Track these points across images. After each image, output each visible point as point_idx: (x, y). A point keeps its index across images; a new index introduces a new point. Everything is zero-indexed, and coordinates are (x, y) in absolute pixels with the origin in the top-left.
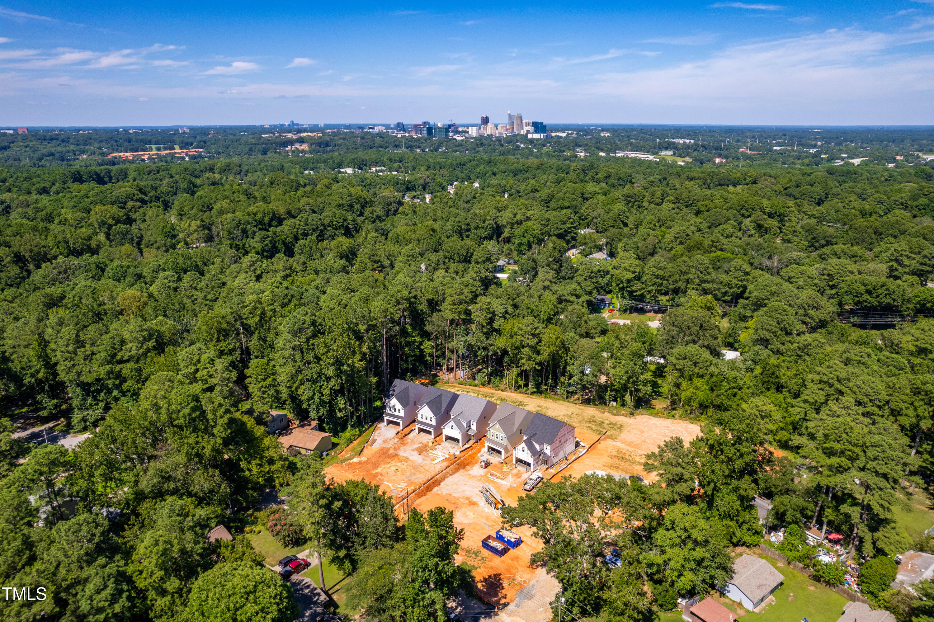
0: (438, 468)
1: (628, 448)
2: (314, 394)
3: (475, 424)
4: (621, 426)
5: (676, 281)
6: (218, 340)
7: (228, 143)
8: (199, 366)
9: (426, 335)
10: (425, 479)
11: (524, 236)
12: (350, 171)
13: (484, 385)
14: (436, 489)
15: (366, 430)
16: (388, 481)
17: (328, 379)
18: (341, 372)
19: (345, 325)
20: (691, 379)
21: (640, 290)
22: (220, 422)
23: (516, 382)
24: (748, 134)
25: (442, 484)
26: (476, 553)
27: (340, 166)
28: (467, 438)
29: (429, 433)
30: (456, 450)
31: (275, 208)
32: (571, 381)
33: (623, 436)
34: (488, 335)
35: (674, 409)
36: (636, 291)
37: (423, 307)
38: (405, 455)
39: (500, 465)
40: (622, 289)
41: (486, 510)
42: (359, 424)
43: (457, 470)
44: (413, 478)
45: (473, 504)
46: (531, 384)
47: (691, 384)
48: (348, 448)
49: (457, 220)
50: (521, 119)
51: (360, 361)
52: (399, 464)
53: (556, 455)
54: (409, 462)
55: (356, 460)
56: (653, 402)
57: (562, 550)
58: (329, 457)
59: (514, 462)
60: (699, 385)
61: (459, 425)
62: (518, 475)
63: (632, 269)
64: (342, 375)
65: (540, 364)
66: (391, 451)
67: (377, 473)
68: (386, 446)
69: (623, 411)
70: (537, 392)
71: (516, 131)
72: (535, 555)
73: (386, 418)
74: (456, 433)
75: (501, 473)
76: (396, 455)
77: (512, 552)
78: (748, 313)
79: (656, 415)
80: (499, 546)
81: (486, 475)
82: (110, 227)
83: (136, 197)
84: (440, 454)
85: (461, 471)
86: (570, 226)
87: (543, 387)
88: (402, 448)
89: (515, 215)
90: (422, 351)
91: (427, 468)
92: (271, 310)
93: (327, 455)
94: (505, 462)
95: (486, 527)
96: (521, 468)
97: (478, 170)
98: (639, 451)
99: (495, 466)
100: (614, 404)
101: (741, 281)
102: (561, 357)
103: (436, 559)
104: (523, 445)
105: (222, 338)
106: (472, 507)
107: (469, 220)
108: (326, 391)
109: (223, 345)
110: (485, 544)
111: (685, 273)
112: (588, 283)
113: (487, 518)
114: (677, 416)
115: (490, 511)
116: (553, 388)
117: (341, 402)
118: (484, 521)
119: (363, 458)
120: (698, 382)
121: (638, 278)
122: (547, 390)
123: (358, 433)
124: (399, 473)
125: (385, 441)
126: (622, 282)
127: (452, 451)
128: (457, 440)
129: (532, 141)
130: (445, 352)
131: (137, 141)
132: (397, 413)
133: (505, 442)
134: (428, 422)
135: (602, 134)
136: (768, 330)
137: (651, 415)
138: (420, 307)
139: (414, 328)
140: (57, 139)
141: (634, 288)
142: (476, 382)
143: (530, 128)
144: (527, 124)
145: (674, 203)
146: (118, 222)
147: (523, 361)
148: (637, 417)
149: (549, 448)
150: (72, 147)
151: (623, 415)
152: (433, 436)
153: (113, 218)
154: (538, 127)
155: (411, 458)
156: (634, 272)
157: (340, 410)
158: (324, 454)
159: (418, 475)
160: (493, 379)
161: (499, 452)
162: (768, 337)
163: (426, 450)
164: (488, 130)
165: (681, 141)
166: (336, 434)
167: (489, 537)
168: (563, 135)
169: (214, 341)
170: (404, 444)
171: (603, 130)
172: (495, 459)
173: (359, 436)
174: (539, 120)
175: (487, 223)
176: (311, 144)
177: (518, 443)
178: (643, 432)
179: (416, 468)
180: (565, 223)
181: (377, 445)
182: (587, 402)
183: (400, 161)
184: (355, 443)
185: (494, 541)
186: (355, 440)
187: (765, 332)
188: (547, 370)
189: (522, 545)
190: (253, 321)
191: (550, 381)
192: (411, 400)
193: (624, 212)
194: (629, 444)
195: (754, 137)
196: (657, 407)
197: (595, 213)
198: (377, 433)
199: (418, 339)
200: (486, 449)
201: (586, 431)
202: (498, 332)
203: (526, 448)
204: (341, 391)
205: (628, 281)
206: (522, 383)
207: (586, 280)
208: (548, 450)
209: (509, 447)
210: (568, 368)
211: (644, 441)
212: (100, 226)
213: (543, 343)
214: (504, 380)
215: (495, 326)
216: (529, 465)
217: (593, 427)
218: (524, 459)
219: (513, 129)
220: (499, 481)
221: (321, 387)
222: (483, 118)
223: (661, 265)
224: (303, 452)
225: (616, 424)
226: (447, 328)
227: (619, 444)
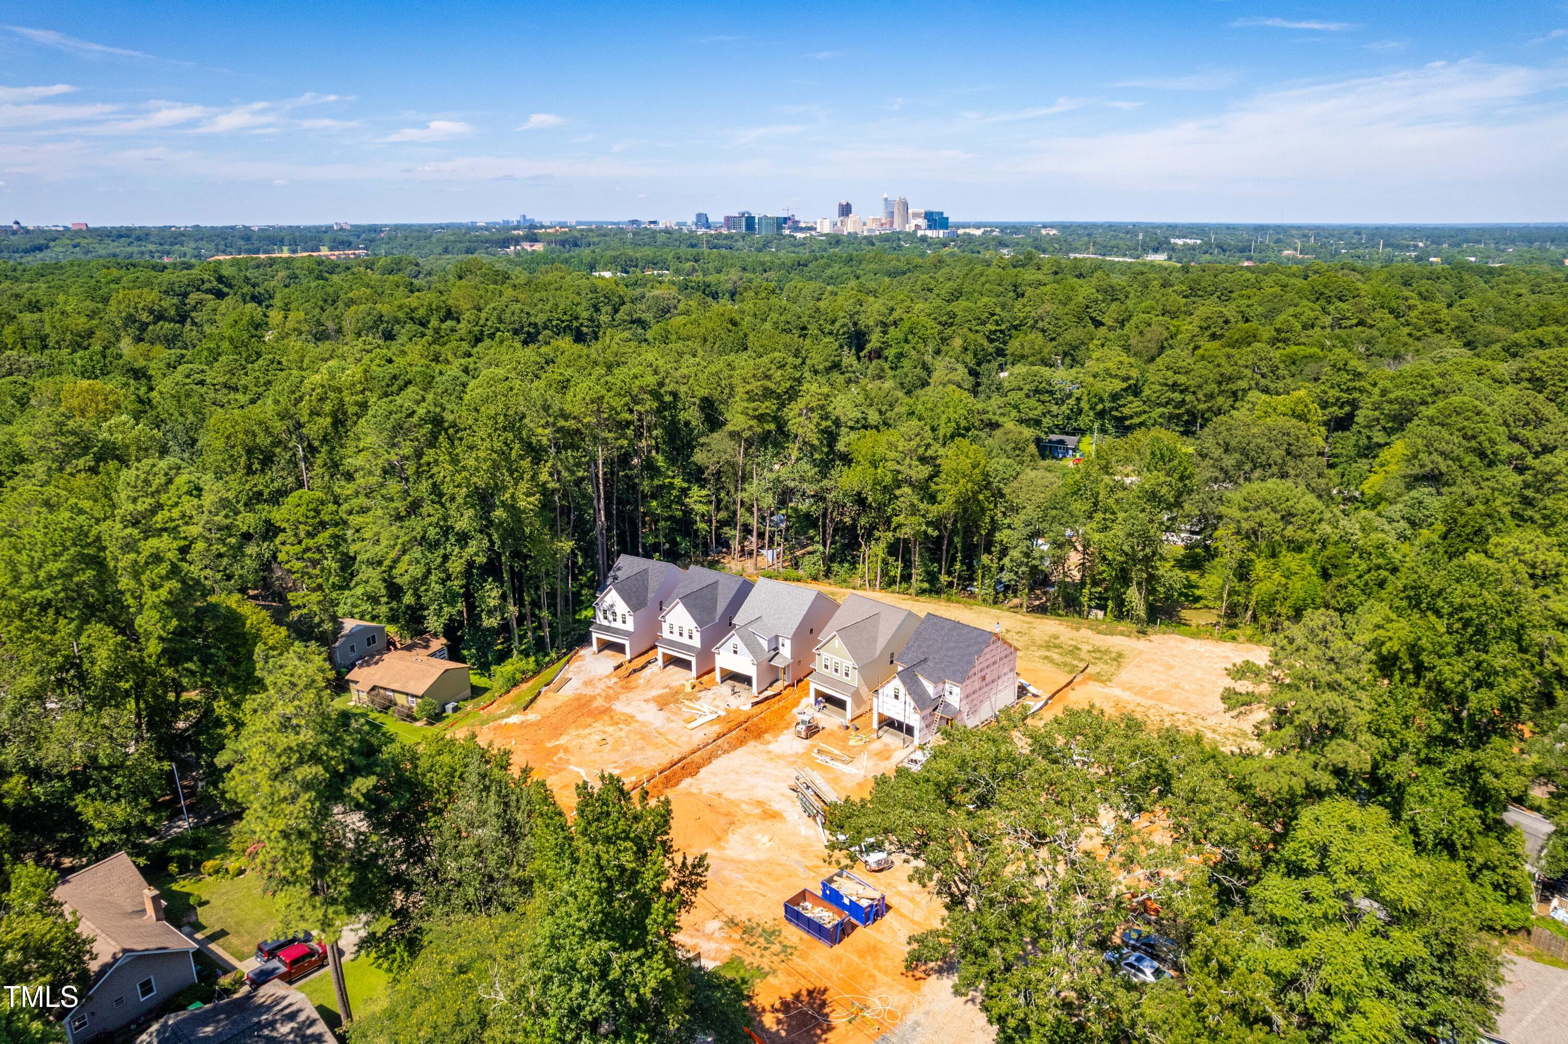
0: (698, 737)
1: (1139, 699)
2: (429, 572)
3: (788, 643)
4: (1120, 655)
5: (1210, 396)
6: (250, 471)
7: (410, 241)
8: (163, 498)
9: (697, 476)
10: (665, 761)
11: (906, 341)
12: (607, 275)
13: (815, 579)
14: (686, 783)
15: (552, 662)
16: (580, 765)
17: (463, 539)
18: (491, 523)
19: (501, 419)
20: (1274, 555)
21: (1138, 414)
22: (151, 597)
23: (885, 573)
24: (1294, 232)
25: (703, 771)
26: (771, 935)
27: (592, 267)
28: (772, 674)
29: (686, 664)
30: (743, 702)
31: (450, 302)
32: (1006, 561)
33: (1125, 675)
34: (824, 467)
35: (1234, 626)
36: (1131, 417)
37: (692, 415)
38: (628, 710)
39: (842, 733)
40: (1101, 415)
41: (803, 831)
42: (540, 647)
43: (742, 742)
44: (638, 759)
45: (772, 815)
46: (917, 573)
47: (1276, 565)
48: (506, 698)
49: (783, 318)
50: (906, 206)
51: (528, 495)
52: (610, 729)
53: (973, 711)
54: (635, 726)
55: (515, 719)
56: (1185, 614)
57: (1001, 927)
58: (457, 715)
59: (875, 725)
60: (1294, 567)
61: (752, 646)
62: (884, 754)
63: (1123, 373)
64: (492, 531)
65: (936, 524)
66: (599, 703)
67: (557, 748)
68: (589, 691)
69: (1123, 626)
70: (930, 591)
71: (897, 227)
72: (921, 940)
73: (595, 636)
74: (745, 664)
75: (845, 748)
76: (607, 711)
77: (863, 934)
78: (1379, 437)
79: (1195, 635)
80: (826, 916)
81: (807, 754)
82: (144, 327)
83: (207, 286)
84: (706, 708)
85: (752, 744)
86: (993, 328)
87: (944, 579)
88: (623, 697)
89: (892, 309)
90: (688, 512)
91: (672, 737)
92: (357, 403)
93: (456, 709)
94: (853, 727)
95: (800, 871)
96: (891, 739)
97: (829, 272)
98: (1166, 706)
99: (832, 734)
100: (1100, 614)
101: (1348, 390)
102: (983, 510)
103: (604, 944)
104: (897, 683)
105: (256, 466)
106: (769, 822)
107: (805, 319)
108: (456, 566)
109: (259, 481)
110: (793, 913)
111: (1230, 379)
112: (1033, 402)
113: (804, 850)
114: (1242, 639)
115: (811, 833)
116: (967, 580)
117: (491, 594)
118: (796, 856)
119: (532, 716)
120: (1289, 560)
121: (1135, 390)
122: (950, 585)
123: (532, 666)
124: (607, 748)
125: (587, 683)
126: (1101, 400)
127: (734, 703)
128: (746, 680)
129: (924, 239)
130: (735, 513)
131: (260, 239)
132: (618, 625)
133: (855, 679)
134: (685, 640)
135: (1044, 232)
136: (1442, 453)
137: (1184, 634)
138: (683, 416)
139: (672, 461)
140: (128, 236)
141: (1126, 411)
142: (801, 572)
143: (922, 222)
144: (916, 215)
145: (1185, 297)
146: (160, 317)
147: (901, 519)
148: (1153, 637)
149: (956, 690)
150: (151, 247)
151: (1122, 634)
152: (694, 673)
153: (151, 311)
154: (935, 220)
155: (639, 717)
156: (1126, 379)
157: (490, 613)
158: (449, 707)
159: (650, 752)
160: (835, 567)
161: (841, 704)
162: (1444, 469)
163: (677, 701)
164: (850, 226)
165: (1180, 242)
166: (484, 668)
167: (803, 895)
168: (978, 232)
169: (241, 472)
170: (628, 689)
171: (1045, 227)
172: (830, 720)
173: (536, 673)
174: (935, 209)
175: (838, 324)
176: (549, 243)
177: (886, 681)
178: (1170, 667)
179: (646, 737)
180: (984, 323)
181: (568, 692)
182: (1042, 610)
183: (696, 261)
184: (524, 686)
185: (815, 905)
186: (525, 680)
187: (1436, 457)
188: (951, 542)
189: (889, 916)
190: (317, 427)
191: (958, 566)
192: (651, 596)
193: (1096, 301)
194: (1142, 692)
195: (1305, 236)
196: (1194, 623)
197: (1040, 311)
198: (574, 666)
199: (678, 482)
200: (812, 698)
201: (1039, 665)
202: (847, 459)
203: (902, 691)
204: (492, 569)
205: (1115, 397)
206: (897, 571)
207: (1028, 396)
208: (954, 696)
209: (865, 692)
210: (998, 536)
211: (1177, 686)
212: (126, 326)
213: (943, 475)
214: (860, 566)
215: (840, 446)
216: (910, 731)
217: (1056, 657)
218: (899, 717)
219: (892, 223)
220: (838, 766)
221: (446, 558)
222: (841, 206)
223: (1180, 364)
224: (401, 700)
225: (1107, 652)
226: (740, 460)
227: (1117, 692)
